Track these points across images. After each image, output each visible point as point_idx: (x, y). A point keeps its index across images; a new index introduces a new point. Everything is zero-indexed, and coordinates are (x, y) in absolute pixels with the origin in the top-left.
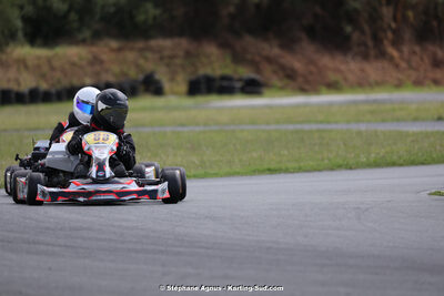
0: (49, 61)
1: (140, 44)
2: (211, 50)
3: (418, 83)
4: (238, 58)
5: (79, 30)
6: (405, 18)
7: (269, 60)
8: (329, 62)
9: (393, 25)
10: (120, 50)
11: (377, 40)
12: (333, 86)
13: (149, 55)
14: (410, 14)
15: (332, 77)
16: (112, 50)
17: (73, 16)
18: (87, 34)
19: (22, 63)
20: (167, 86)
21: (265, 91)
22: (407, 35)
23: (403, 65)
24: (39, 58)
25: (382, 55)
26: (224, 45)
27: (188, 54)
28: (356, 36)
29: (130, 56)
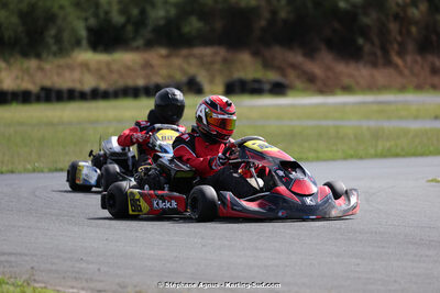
0: (108, 64)
1: (185, 52)
2: (245, 57)
3: (419, 88)
4: (267, 65)
5: (134, 39)
6: (409, 32)
7: (293, 66)
8: (344, 69)
9: (399, 38)
10: (168, 56)
11: (385, 52)
12: (347, 89)
13: (193, 61)
14: (414, 29)
15: (346, 81)
16: (162, 56)
17: (130, 28)
18: (140, 42)
19: (85, 66)
20: (206, 87)
21: (290, 92)
22: (411, 46)
23: (406, 72)
24: (99, 62)
25: (388, 63)
26: (256, 54)
27: (225, 61)
28: (367, 48)
29: (177, 61)
